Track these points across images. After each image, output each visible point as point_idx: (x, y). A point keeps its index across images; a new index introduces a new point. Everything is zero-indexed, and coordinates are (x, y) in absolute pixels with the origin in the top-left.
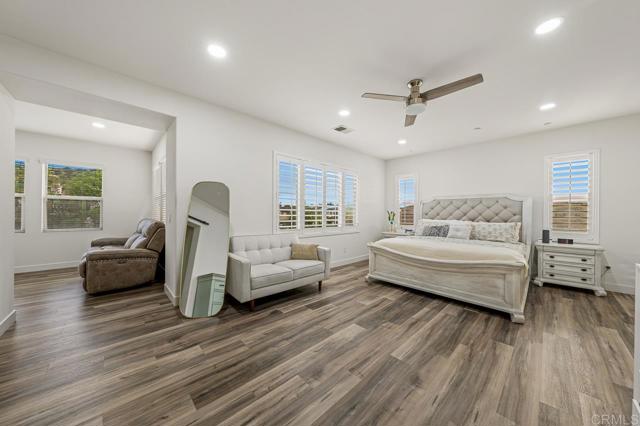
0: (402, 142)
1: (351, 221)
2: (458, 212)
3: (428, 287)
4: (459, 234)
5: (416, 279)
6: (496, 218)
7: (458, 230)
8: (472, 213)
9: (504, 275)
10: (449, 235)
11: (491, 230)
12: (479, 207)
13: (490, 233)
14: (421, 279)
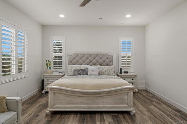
0: (62, 16)
1: (21, 69)
2: (88, 60)
3: (93, 108)
4: (94, 73)
5: (84, 104)
6: (104, 63)
7: (93, 71)
8: (94, 61)
9: (128, 93)
10: (89, 74)
11: (106, 70)
12: (97, 58)
13: (106, 71)
14: (87, 104)
